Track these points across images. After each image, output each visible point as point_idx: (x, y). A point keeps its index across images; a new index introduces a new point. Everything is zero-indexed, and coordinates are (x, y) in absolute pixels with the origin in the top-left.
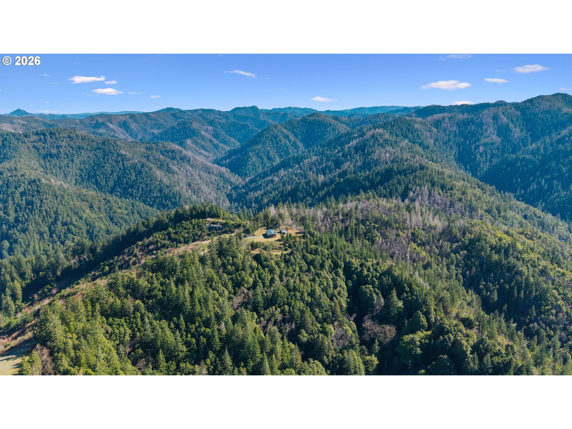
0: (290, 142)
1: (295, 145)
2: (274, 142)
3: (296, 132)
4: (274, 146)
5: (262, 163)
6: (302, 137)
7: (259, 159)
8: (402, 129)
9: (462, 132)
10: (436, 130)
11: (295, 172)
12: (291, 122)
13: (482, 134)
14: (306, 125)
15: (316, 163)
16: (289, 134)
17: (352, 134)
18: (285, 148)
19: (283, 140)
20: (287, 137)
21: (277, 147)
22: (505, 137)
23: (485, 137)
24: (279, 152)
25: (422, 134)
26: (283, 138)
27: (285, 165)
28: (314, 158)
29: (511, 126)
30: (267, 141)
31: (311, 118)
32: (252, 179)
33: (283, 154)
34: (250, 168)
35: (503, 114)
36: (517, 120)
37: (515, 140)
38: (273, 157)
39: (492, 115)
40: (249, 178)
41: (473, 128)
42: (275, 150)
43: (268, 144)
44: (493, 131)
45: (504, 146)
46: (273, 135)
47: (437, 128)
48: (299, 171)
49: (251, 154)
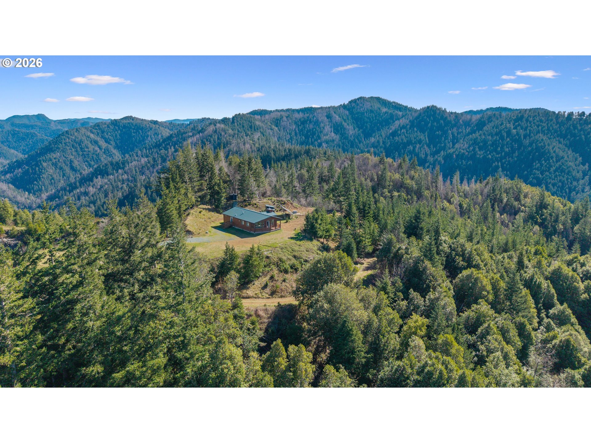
0: (100, 149)
1: (107, 152)
2: (79, 149)
3: (107, 137)
4: (79, 155)
5: (64, 175)
6: (116, 143)
7: (58, 171)
8: (243, 127)
9: (302, 130)
10: (276, 128)
11: (120, 178)
12: (98, 126)
13: (321, 132)
14: (119, 128)
15: (149, 165)
16: (99, 139)
17: (186, 133)
18: (95, 156)
19: (91, 147)
20: (96, 142)
21: (83, 155)
22: (342, 135)
23: (325, 135)
24: (87, 161)
25: (266, 132)
26: (90, 145)
27: (101, 172)
28: (144, 160)
29: (345, 124)
30: (68, 148)
31: (125, 121)
32: (51, 195)
33: (93, 163)
34: (47, 182)
35: (335, 113)
36: (348, 119)
37: (351, 137)
38: (78, 167)
39: (325, 114)
40: (47, 194)
41: (311, 126)
42: (80, 159)
43: (69, 151)
44: (330, 129)
45: (343, 143)
46: (75, 140)
47: (277, 126)
48: (125, 177)
49: (45, 164)
